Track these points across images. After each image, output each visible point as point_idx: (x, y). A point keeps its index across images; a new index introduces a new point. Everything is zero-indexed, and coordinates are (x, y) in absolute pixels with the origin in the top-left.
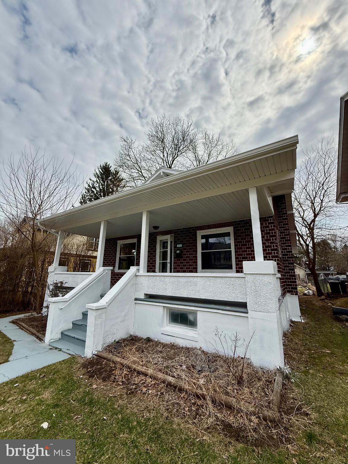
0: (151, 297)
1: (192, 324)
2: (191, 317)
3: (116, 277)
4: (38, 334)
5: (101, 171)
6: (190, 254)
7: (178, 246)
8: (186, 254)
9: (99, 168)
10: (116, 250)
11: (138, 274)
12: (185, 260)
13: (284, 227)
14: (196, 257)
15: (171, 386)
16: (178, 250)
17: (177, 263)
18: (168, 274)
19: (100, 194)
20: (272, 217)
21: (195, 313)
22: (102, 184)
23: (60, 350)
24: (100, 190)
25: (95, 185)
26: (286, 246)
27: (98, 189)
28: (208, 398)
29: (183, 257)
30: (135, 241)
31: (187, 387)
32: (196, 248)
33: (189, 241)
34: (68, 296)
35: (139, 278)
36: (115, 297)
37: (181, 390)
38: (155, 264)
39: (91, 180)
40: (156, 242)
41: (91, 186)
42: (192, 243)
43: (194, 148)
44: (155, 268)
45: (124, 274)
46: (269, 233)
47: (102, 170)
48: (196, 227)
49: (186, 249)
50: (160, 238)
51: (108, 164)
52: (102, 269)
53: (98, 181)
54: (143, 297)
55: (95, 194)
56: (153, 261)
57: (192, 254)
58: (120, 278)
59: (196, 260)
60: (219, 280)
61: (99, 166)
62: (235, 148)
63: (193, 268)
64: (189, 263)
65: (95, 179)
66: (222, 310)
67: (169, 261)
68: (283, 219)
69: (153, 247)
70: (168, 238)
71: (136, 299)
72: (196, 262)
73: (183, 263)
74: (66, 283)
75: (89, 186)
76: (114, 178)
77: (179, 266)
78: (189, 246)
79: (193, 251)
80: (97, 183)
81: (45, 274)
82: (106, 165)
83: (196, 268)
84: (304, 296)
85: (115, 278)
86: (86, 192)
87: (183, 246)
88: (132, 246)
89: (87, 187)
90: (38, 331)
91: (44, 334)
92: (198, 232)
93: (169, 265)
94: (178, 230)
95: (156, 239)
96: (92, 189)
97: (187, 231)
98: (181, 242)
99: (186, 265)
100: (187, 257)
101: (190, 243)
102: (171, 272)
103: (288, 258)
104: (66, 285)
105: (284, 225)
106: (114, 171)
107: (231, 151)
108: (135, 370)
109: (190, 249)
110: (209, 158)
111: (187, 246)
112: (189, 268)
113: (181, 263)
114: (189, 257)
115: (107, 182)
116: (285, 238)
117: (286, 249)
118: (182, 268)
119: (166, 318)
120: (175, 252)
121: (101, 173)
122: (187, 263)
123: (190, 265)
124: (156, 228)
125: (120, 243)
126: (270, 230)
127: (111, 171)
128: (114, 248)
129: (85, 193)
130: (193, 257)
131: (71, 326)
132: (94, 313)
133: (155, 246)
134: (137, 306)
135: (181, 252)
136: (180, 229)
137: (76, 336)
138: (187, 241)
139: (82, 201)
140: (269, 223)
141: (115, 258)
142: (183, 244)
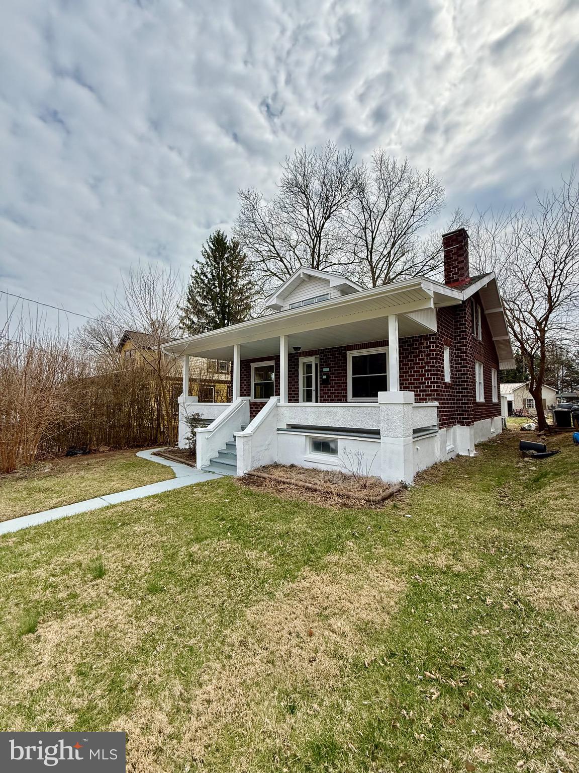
0: (294, 427)
1: (334, 451)
2: (332, 445)
3: (257, 408)
4: (187, 462)
5: (212, 247)
6: (338, 380)
7: (325, 370)
8: (334, 380)
9: (209, 241)
10: (250, 375)
11: (278, 404)
12: (333, 387)
13: (460, 343)
14: (346, 383)
15: (309, 489)
16: (324, 375)
17: (323, 390)
18: (313, 404)
19: (214, 284)
20: (434, 335)
21: (335, 441)
22: (214, 266)
23: (214, 473)
24: (213, 276)
25: (205, 269)
26: (462, 367)
27: (209, 276)
28: (334, 493)
29: (330, 384)
30: (272, 363)
31: (320, 488)
32: (346, 373)
33: (337, 364)
34: (211, 426)
35: (279, 409)
36: (258, 427)
37: (315, 490)
38: (298, 391)
39: (198, 262)
40: (298, 365)
41: (200, 272)
42: (340, 367)
43: (362, 191)
44: (298, 397)
45: (264, 404)
46: (429, 355)
47: (212, 244)
48: (345, 347)
49: (333, 374)
50: (302, 360)
51: (221, 233)
52: (240, 399)
53: (209, 263)
54: (285, 427)
55: (206, 285)
56: (295, 388)
57: (341, 380)
58: (261, 408)
59: (346, 386)
60: (357, 410)
61: (208, 238)
62: (434, 184)
63: (343, 396)
64: (337, 390)
65: (203, 261)
66: (359, 437)
67: (313, 388)
68: (461, 332)
69: (295, 371)
70: (312, 360)
71: (278, 430)
72: (346, 390)
73: (330, 390)
74: (202, 414)
75: (197, 272)
76: (232, 255)
77: (326, 393)
78: (337, 370)
79: (343, 376)
80: (208, 266)
81: (175, 406)
82: (218, 235)
83: (346, 396)
84: (523, 432)
85: (255, 409)
86: (193, 283)
87: (330, 371)
88: (270, 369)
89: (194, 275)
90: (186, 460)
91: (195, 462)
92: (348, 353)
93: (314, 393)
94: (324, 350)
95: (298, 361)
96: (202, 277)
97: (335, 351)
98: (328, 365)
99: (333, 393)
100: (335, 383)
101: (338, 367)
102: (317, 402)
103: (462, 382)
104: (202, 417)
105: (461, 339)
106: (231, 244)
107: (425, 192)
108: (281, 481)
109: (339, 373)
110: (386, 205)
111: (335, 370)
112: (337, 396)
113: (328, 390)
114: (337, 383)
115: (223, 263)
116: (461, 356)
117: (461, 371)
118: (330, 396)
119: (309, 447)
120: (321, 378)
121: (212, 249)
122: (335, 390)
123: (339, 393)
124: (296, 349)
125: (254, 365)
126: (431, 351)
127: (226, 243)
128: (247, 372)
129: (192, 285)
130: (342, 383)
131: (217, 455)
132: (242, 440)
133: (297, 370)
134: (280, 435)
135: (328, 377)
136: (326, 349)
137: (225, 462)
138: (335, 364)
139: (190, 297)
140: (431, 343)
141: (250, 385)
142: (330, 368)
